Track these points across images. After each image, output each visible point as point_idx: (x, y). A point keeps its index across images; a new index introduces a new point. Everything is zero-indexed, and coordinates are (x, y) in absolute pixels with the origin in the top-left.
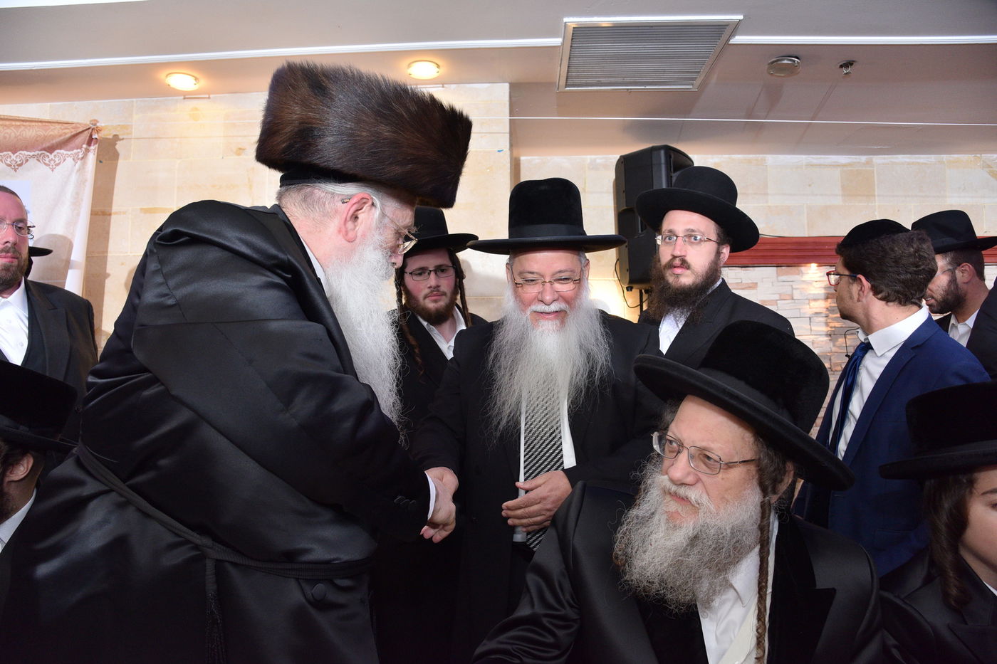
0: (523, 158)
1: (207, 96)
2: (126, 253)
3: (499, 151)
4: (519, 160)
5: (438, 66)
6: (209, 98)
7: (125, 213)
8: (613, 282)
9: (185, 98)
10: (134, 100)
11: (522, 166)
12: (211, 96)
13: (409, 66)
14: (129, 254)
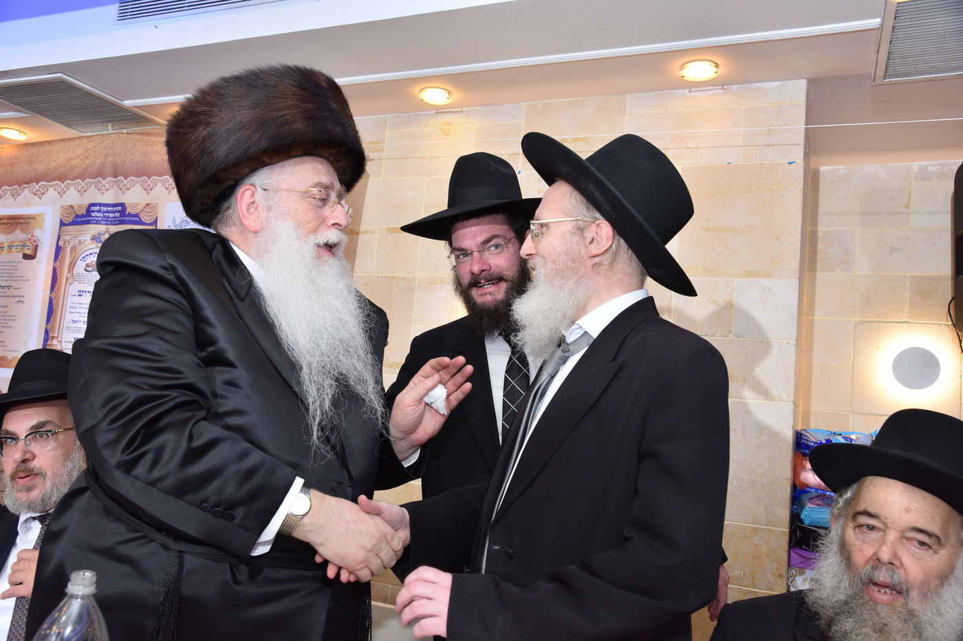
0: (823, 169)
1: (460, 110)
2: (371, 273)
3: (790, 163)
4: (819, 171)
5: (717, 66)
6: (462, 112)
7: (372, 232)
8: (947, 328)
9: (437, 113)
10: (388, 116)
11: (821, 179)
12: (464, 109)
13: (682, 67)
14: (373, 274)
